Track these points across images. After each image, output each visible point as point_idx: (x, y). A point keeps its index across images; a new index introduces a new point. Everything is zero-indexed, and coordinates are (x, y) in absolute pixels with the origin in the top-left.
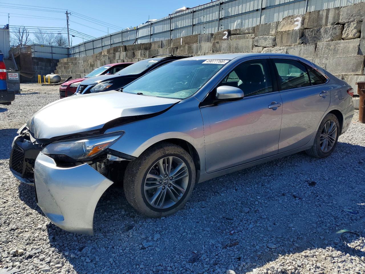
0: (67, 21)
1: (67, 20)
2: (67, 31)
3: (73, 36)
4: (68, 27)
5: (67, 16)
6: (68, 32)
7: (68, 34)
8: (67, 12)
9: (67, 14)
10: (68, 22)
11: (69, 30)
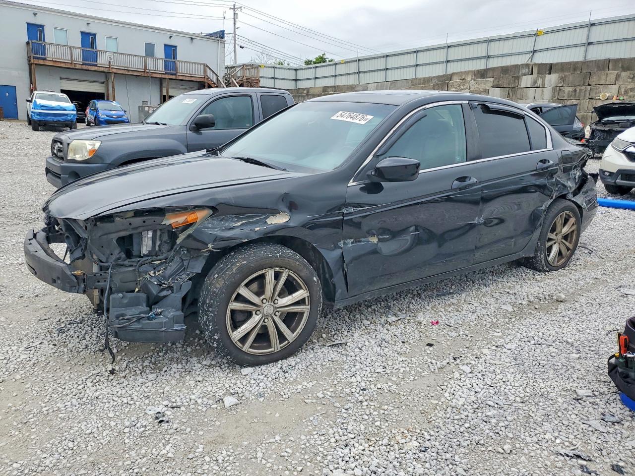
0: (233, 21)
1: (235, 20)
2: (233, 38)
3: (242, 47)
4: (235, 31)
5: (234, 13)
6: (235, 40)
7: (235, 44)
8: (234, 5)
9: (234, 9)
10: (235, 24)
11: (237, 36)
